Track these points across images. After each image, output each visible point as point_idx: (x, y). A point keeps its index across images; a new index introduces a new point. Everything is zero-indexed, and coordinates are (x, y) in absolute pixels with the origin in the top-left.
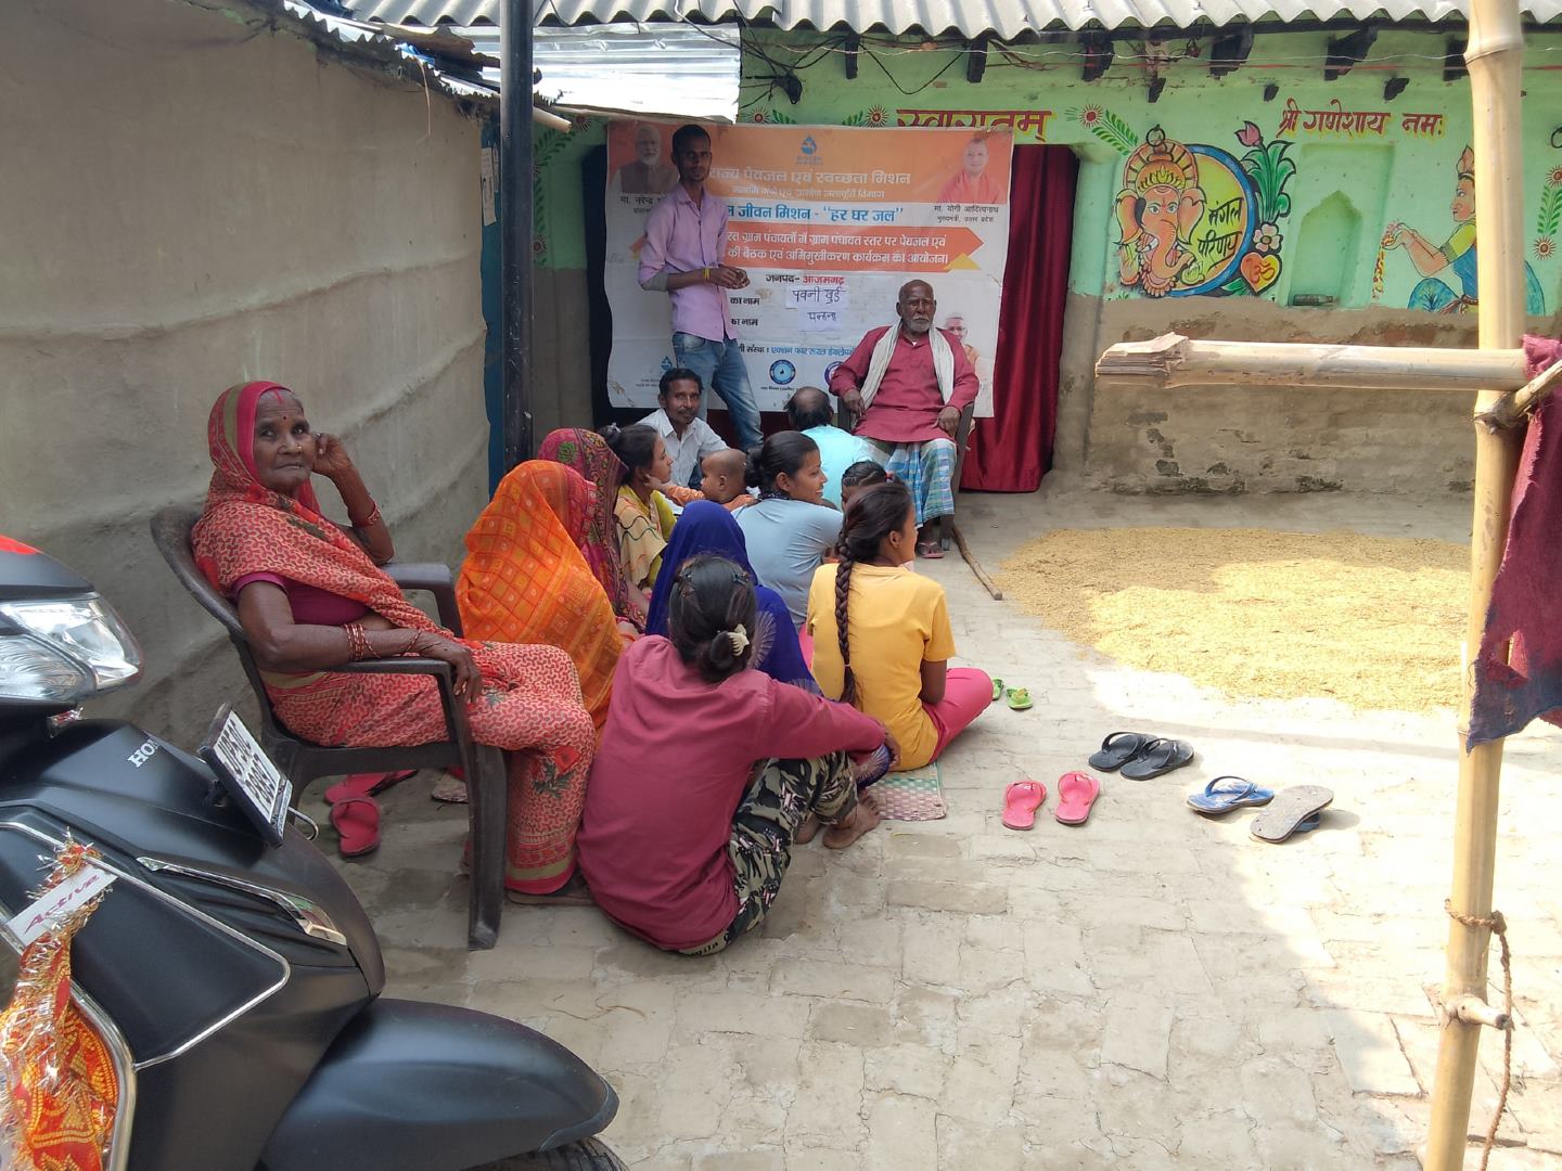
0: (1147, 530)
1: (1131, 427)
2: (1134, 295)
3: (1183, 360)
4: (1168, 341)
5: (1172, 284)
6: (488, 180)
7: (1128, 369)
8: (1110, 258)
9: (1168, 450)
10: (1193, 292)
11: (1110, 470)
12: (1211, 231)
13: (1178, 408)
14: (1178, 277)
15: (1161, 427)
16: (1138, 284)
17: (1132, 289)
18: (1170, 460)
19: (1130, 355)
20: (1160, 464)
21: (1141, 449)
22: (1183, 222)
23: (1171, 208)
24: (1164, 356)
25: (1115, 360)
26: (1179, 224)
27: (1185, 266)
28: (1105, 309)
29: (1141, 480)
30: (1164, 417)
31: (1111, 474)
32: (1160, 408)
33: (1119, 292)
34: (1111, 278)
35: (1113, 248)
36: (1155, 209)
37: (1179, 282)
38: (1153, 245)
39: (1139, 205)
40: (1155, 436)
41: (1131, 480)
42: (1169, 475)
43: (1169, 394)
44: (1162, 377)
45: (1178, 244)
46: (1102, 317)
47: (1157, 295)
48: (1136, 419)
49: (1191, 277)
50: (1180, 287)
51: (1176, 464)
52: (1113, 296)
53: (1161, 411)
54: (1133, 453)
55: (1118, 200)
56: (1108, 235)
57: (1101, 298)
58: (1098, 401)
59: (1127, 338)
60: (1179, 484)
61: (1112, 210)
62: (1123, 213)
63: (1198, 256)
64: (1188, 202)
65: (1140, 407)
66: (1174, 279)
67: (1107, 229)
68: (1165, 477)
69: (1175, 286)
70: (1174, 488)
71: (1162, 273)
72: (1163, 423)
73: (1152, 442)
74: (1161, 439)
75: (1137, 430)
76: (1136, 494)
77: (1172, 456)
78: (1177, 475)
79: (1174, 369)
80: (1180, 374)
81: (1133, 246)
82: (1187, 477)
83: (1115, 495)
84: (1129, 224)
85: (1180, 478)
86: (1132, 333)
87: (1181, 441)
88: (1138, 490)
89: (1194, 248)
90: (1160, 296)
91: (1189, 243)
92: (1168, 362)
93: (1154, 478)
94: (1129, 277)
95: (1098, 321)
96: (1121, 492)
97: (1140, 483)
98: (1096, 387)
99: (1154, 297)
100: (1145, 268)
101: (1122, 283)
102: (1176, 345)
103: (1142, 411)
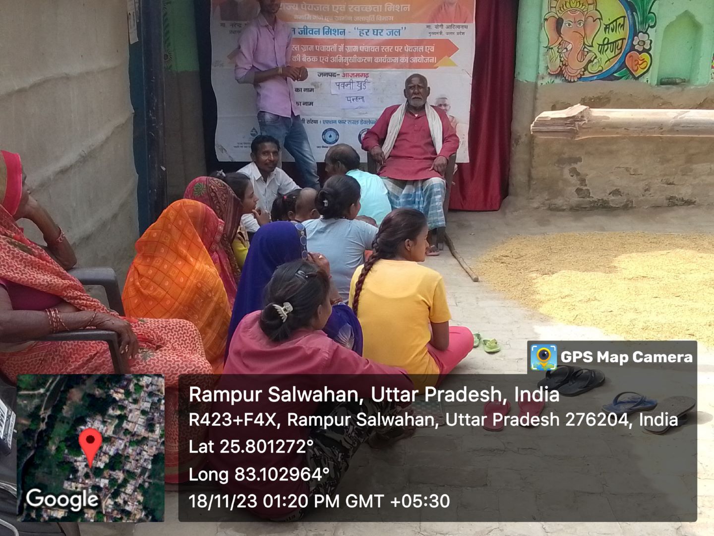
0: (571, 234)
1: (558, 166)
2: (558, 81)
3: (586, 122)
5: (582, 73)
6: (132, 15)
7: (551, 128)
8: (541, 58)
9: (583, 181)
10: (595, 78)
11: (546, 196)
12: (605, 38)
13: (588, 153)
14: (586, 68)
15: (577, 166)
16: (560, 74)
17: (556, 77)
18: (584, 188)
19: (553, 119)
20: (578, 191)
21: (566, 181)
22: (588, 32)
23: (580, 24)
24: (574, 119)
25: (542, 123)
26: (585, 34)
27: (590, 61)
28: (539, 91)
29: (566, 201)
30: (579, 160)
31: (547, 198)
32: (577, 154)
33: (548, 79)
34: (542, 70)
35: (543, 50)
36: (569, 25)
37: (586, 72)
38: (569, 47)
39: (559, 23)
40: (574, 172)
41: (559, 201)
42: (584, 198)
43: (582, 144)
44: (573, 133)
45: (585, 47)
46: (538, 95)
47: (572, 80)
48: (561, 161)
49: (594, 68)
50: (587, 75)
51: (588, 190)
52: (544, 82)
53: (578, 156)
54: (560, 184)
55: (546, 20)
56: (539, 42)
57: (536, 84)
58: (537, 151)
59: (554, 108)
60: (591, 202)
61: (541, 26)
62: (549, 27)
63: (598, 54)
64: (590, 19)
65: (564, 154)
66: (583, 70)
67: (539, 38)
68: (582, 199)
69: (584, 74)
70: (588, 206)
71: (576, 67)
72: (579, 163)
73: (572, 176)
74: (578, 174)
75: (562, 169)
76: (563, 210)
77: (586, 185)
78: (589, 197)
79: (580, 127)
80: (584, 130)
81: (556, 49)
82: (595, 198)
83: (549, 212)
84: (553, 35)
85: (591, 200)
86: (557, 106)
87: (591, 175)
88: (565, 208)
89: (595, 49)
90: (574, 81)
91: (592, 46)
92: (577, 123)
93: (575, 200)
94: (554, 69)
95: (535, 98)
96: (555, 209)
97: (566, 203)
98: (535, 142)
99: (570, 82)
100: (564, 63)
101: (549, 73)
102: (581, 112)
103: (566, 156)
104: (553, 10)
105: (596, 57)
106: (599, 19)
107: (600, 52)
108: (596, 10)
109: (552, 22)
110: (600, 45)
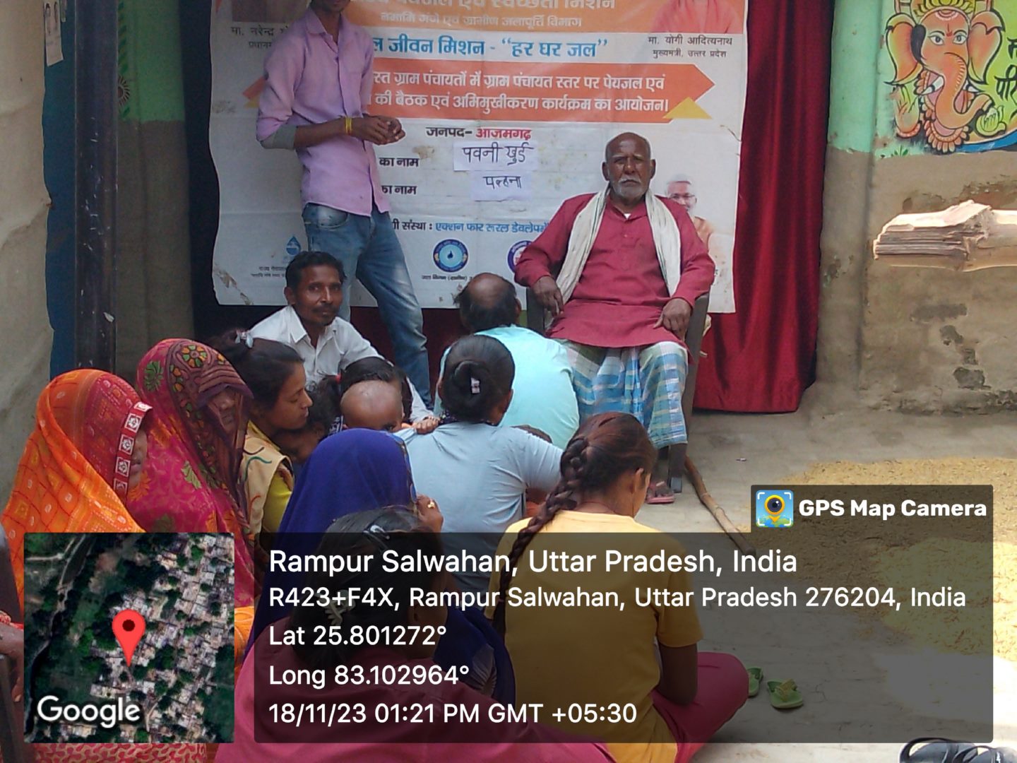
0: (947, 462)
1: (918, 323)
2: (916, 151)
3: (986, 236)
4: (966, 211)
5: (964, 136)
7: (916, 248)
8: (882, 103)
9: (969, 354)
10: (992, 145)
11: (893, 382)
12: (1011, 67)
13: (977, 297)
14: (972, 127)
15: (958, 323)
16: (919, 136)
17: (912, 142)
18: (972, 368)
19: (918, 229)
20: (960, 374)
21: (932, 353)
22: (976, 54)
23: (959, 38)
24: (960, 230)
25: (897, 236)
26: (970, 59)
27: (981, 112)
28: (877, 169)
29: (935, 394)
30: (961, 310)
31: (895, 387)
32: (956, 298)
33: (895, 147)
34: (883, 129)
35: (884, 90)
36: (938, 39)
37: (973, 134)
38: (938, 84)
39: (916, 35)
40: (951, 335)
41: (921, 395)
42: (972, 388)
43: (967, 280)
44: (959, 258)
45: (970, 85)
46: (875, 180)
47: (945, 150)
48: (924, 313)
49: (988, 126)
50: (974, 139)
51: (980, 372)
52: (887, 152)
53: (958, 303)
54: (923, 360)
55: (890, 28)
56: (877, 72)
57: (871, 155)
58: (874, 291)
59: (908, 207)
60: (986, 398)
61: (881, 41)
62: (895, 47)
63: (997, 98)
64: (980, 30)
65: (930, 298)
66: (966, 129)
67: (876, 64)
68: (967, 390)
69: (968, 139)
70: (979, 405)
71: (951, 122)
72: (961, 318)
73: (947, 343)
74: (959, 339)
75: (926, 330)
76: (929, 413)
77: (975, 363)
78: (983, 387)
79: (974, 246)
80: (982, 253)
81: (911, 87)
82: (996, 389)
83: (900, 417)
84: (906, 59)
85: (987, 392)
86: (915, 201)
87: (986, 340)
88: (932, 407)
89: (991, 88)
90: (949, 152)
91: (984, 82)
92: (967, 238)
93: (954, 392)
94: (908, 127)
95: (869, 185)
96: (912, 411)
97: (935, 398)
98: (870, 272)
99: (941, 153)
100: (927, 115)
101: (898, 135)
102: (975, 217)
103: (933, 302)
104: (905, 9)
105: (993, 105)
106: (998, 28)
107: (1001, 94)
108: (992, 10)
109: (903, 32)
110: (1000, 80)
